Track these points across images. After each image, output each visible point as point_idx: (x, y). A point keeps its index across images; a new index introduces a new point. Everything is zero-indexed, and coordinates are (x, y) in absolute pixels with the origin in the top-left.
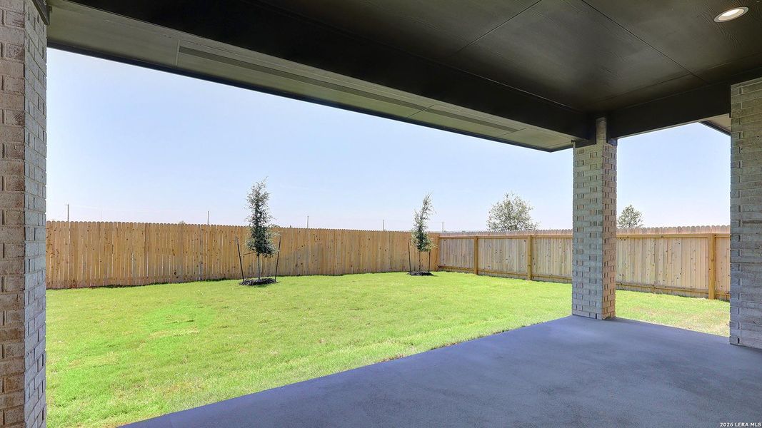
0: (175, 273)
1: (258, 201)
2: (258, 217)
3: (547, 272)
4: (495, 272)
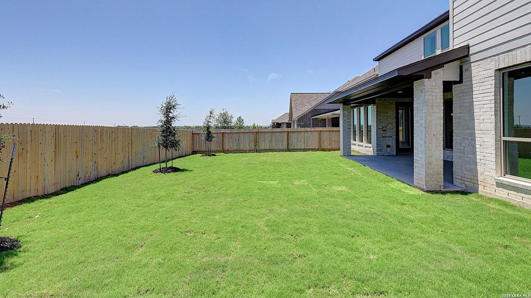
0: (78, 175)
1: (169, 108)
2: (168, 121)
3: (263, 148)
4: (235, 150)
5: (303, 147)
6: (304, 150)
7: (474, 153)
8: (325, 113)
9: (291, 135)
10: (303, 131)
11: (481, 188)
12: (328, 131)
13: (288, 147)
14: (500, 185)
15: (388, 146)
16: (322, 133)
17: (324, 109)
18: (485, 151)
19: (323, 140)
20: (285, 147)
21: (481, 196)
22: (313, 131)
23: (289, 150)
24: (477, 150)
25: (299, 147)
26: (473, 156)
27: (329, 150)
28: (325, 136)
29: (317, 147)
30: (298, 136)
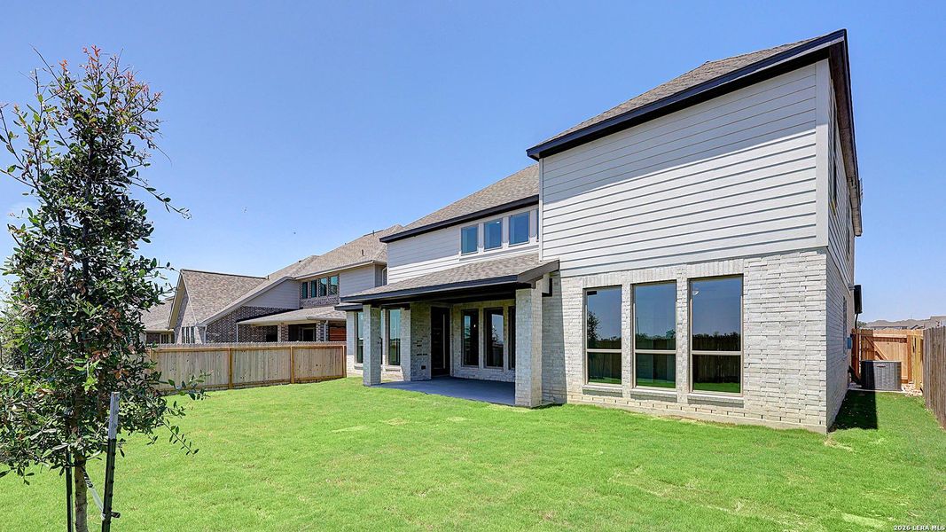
5: (260, 379)
6: (264, 384)
7: (564, 366)
8: (266, 315)
9: (236, 355)
10: (261, 349)
11: (569, 398)
12: (306, 348)
13: (231, 380)
14: (586, 392)
15: (423, 367)
16: (296, 352)
17: (263, 309)
18: (574, 362)
19: (297, 363)
20: (225, 380)
21: (572, 405)
22: (280, 348)
23: (231, 385)
24: (566, 362)
25: (253, 379)
26: (561, 369)
27: (308, 381)
28: (301, 355)
29: (287, 377)
30: (250, 358)
